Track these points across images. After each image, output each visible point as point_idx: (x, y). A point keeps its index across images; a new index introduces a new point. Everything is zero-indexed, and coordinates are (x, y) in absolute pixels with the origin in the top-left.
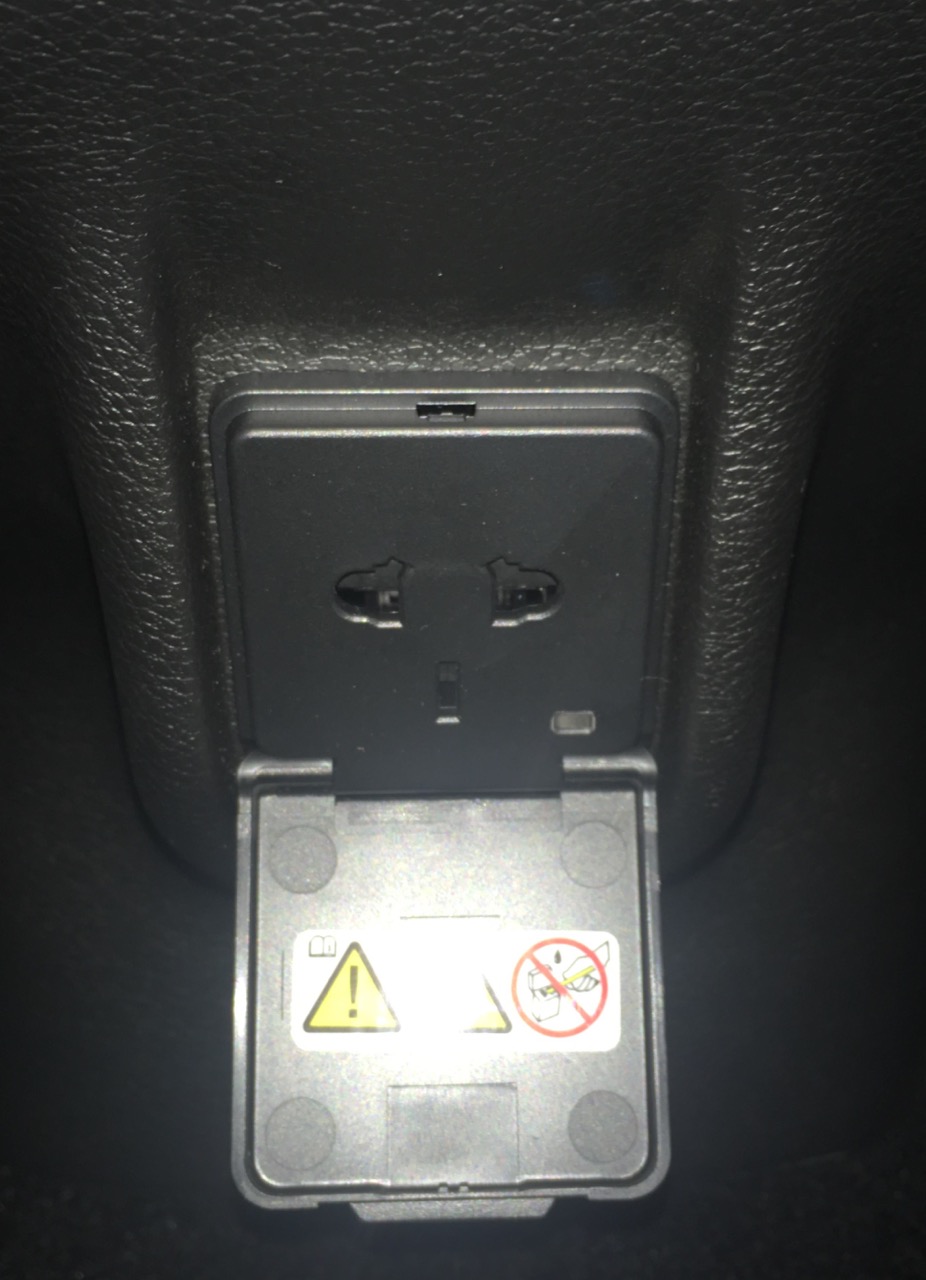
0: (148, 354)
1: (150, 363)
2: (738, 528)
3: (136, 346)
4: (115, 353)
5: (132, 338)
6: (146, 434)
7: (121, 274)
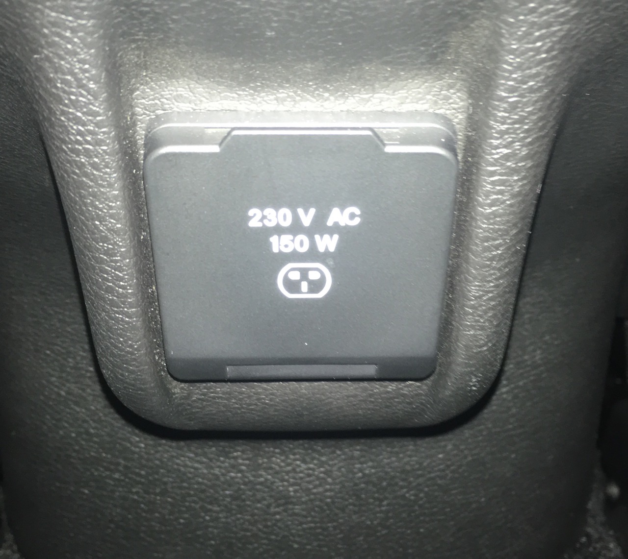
0: (100, 101)
1: (102, 107)
2: (495, 217)
3: (92, 96)
4: (77, 101)
5: (89, 91)
6: (101, 154)
7: (79, 47)
